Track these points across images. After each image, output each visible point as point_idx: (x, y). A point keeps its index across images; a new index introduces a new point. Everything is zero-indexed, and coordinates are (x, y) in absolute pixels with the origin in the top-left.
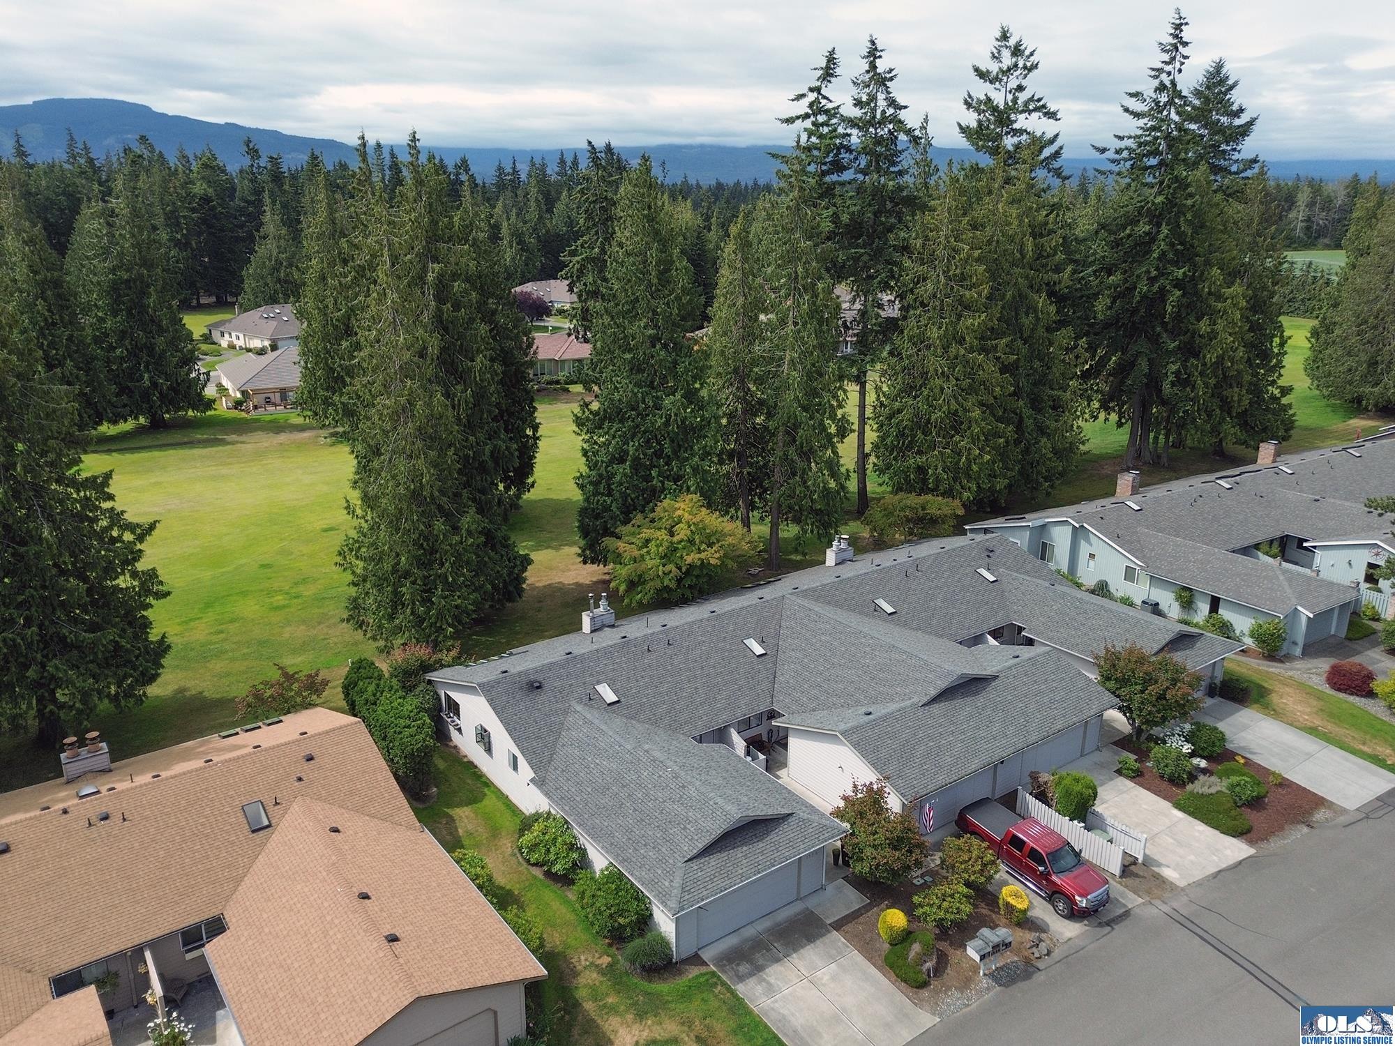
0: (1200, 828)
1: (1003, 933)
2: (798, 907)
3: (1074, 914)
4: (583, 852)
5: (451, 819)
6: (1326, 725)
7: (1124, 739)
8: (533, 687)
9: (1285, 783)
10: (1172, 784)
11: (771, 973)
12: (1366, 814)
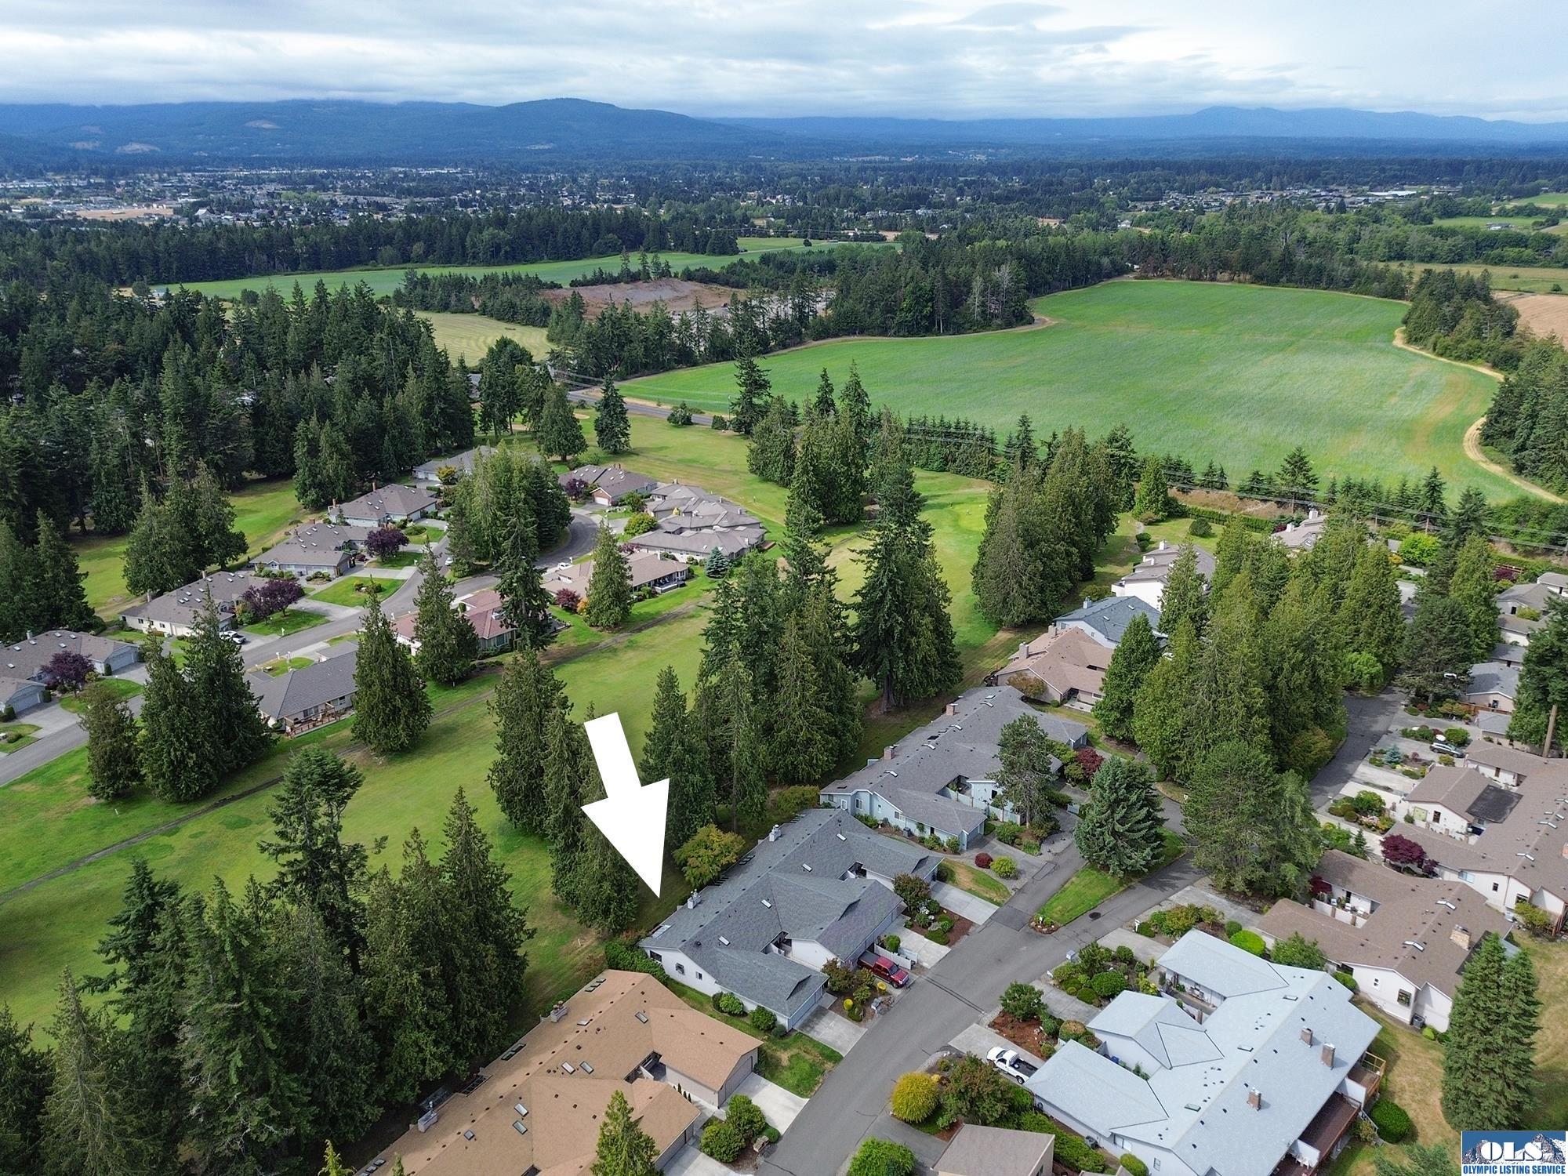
0: (934, 944)
1: (881, 999)
2: (816, 1006)
3: (899, 986)
4: (743, 1004)
6: (974, 887)
7: (906, 912)
8: (698, 944)
9: (961, 918)
10: (923, 928)
11: (817, 1028)
12: (987, 924)
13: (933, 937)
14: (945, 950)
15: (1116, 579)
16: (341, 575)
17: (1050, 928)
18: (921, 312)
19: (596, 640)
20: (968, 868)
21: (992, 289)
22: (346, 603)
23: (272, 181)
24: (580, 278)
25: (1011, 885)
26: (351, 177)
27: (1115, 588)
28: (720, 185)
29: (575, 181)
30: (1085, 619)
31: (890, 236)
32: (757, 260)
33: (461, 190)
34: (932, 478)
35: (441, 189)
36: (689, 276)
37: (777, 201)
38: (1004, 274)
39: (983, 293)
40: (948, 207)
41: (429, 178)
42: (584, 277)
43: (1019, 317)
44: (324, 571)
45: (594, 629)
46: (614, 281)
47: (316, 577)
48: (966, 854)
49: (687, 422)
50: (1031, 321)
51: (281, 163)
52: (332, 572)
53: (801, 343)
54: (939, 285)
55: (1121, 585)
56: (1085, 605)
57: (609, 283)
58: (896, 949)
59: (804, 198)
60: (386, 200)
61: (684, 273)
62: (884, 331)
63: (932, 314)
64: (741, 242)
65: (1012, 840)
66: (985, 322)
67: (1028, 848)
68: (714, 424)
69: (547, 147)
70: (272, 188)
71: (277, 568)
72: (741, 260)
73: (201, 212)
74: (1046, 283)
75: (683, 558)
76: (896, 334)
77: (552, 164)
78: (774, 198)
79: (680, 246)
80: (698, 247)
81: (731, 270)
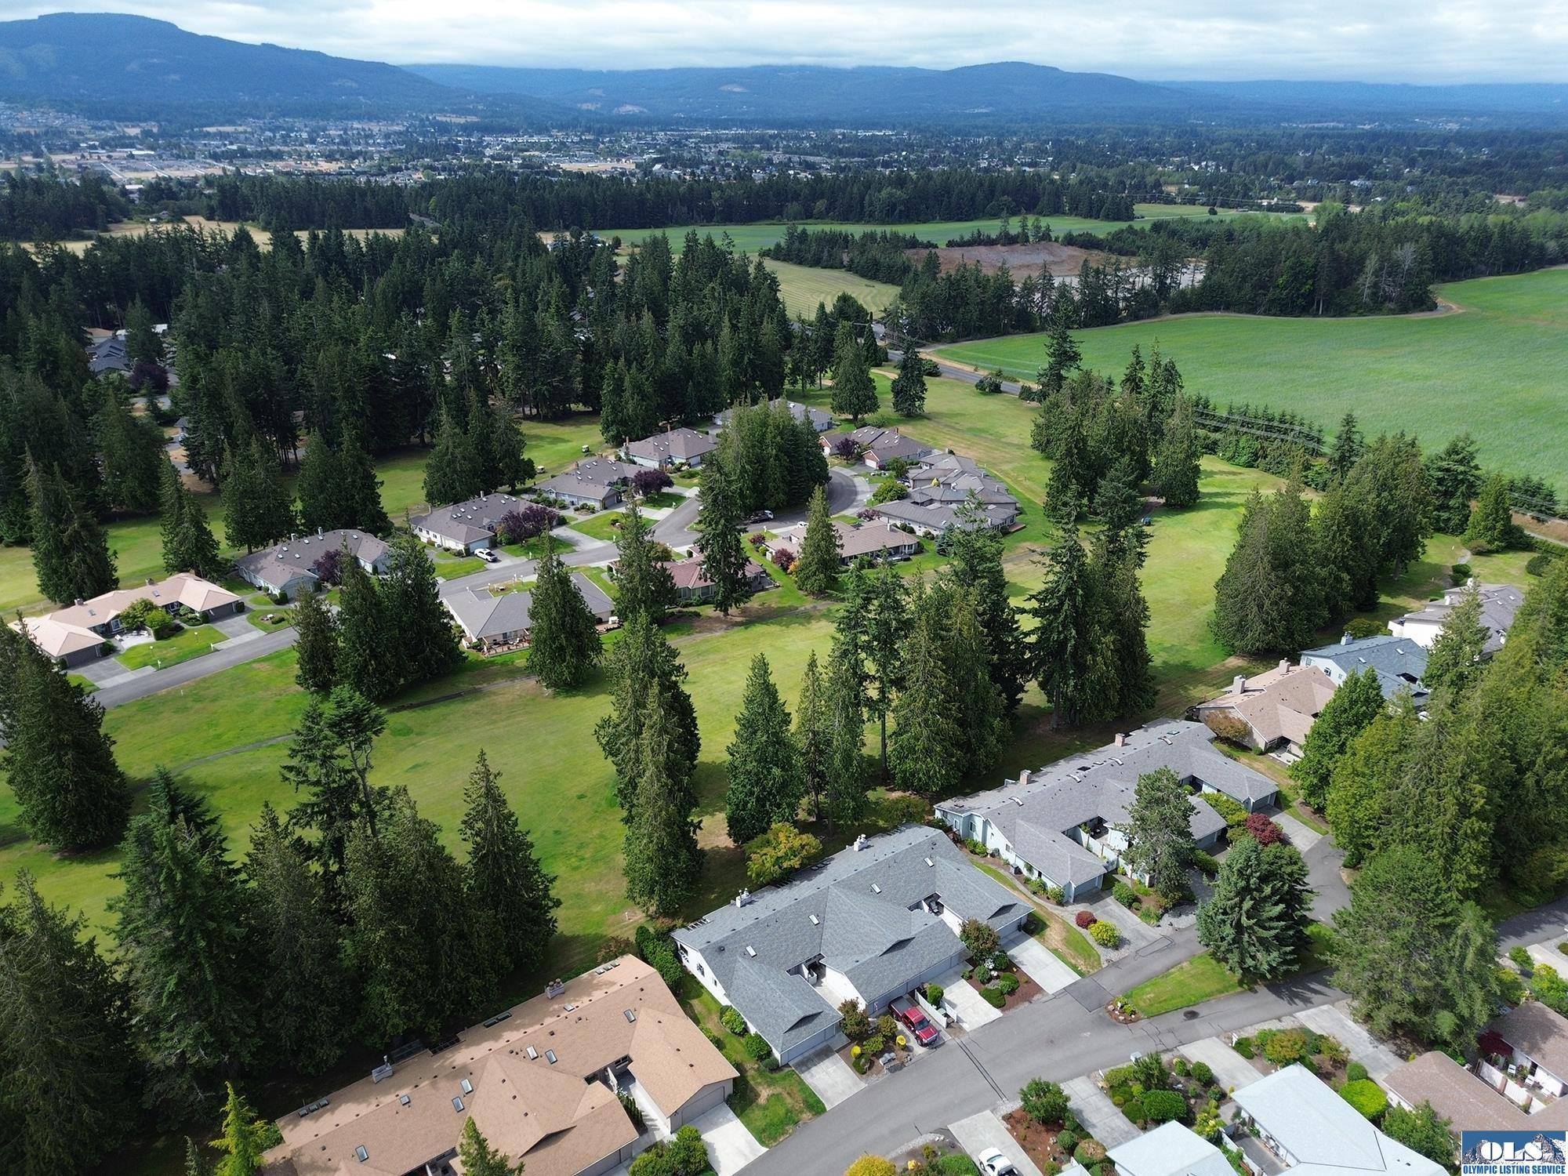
0: (987, 1004)
1: (897, 1053)
2: (825, 1044)
3: (923, 1045)
4: (746, 1024)
5: (691, 1006)
6: (1062, 949)
7: (970, 961)
8: (721, 949)
9: (1029, 981)
10: (981, 983)
11: (814, 1069)
12: (1056, 996)
13: (987, 996)
14: (996, 1013)
15: (1398, 614)
16: (606, 508)
17: (1129, 1016)
18: (1298, 290)
19: (796, 604)
20: (1064, 923)
21: (1391, 268)
22: (598, 536)
23: (727, 140)
24: (957, 239)
25: (1107, 955)
26: (797, 138)
27: (1392, 625)
28: (1146, 151)
29: (1000, 144)
30: (1336, 658)
31: (1309, 206)
32: (1148, 227)
33: (888, 151)
34: (1234, 474)
35: (871, 150)
36: (1070, 241)
37: (1201, 167)
38: (1406, 254)
39: (1376, 273)
40: (1391, 178)
41: (865, 139)
42: (962, 238)
43: (1418, 301)
44: (591, 503)
45: (801, 592)
46: (990, 242)
47: (583, 507)
48: (1070, 908)
49: (996, 389)
50: (1433, 307)
51: (742, 124)
52: (597, 505)
53: (1156, 315)
54: (1325, 261)
55: (1402, 623)
56: (1344, 640)
57: (985, 245)
58: (937, 1001)
59: (1230, 165)
60: (817, 159)
61: (1065, 238)
62: (1252, 309)
63: (1312, 292)
64: (1139, 209)
65: (1132, 902)
66: (1377, 305)
67: (1146, 916)
68: (1021, 394)
69: (985, 111)
70: (724, 146)
71: (554, 495)
72: (1130, 227)
73: (657, 167)
74: (1470, 266)
75: (920, 531)
76: (1267, 313)
77: (984, 127)
78: (1199, 163)
79: (1075, 211)
80: (1093, 212)
81: (1118, 236)
